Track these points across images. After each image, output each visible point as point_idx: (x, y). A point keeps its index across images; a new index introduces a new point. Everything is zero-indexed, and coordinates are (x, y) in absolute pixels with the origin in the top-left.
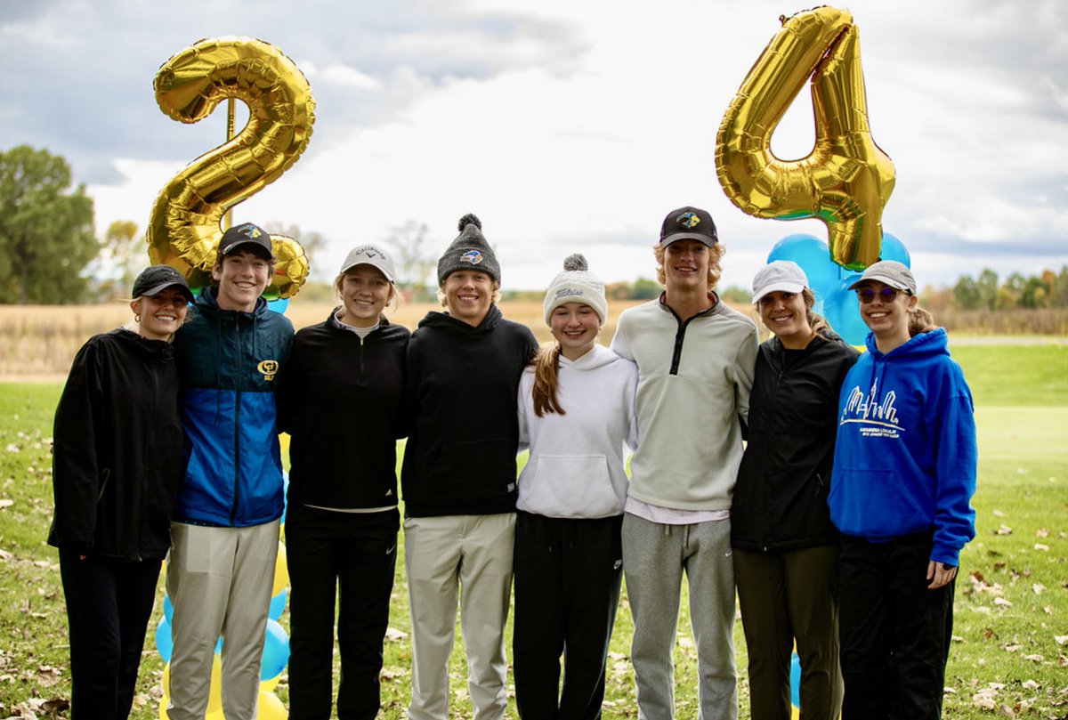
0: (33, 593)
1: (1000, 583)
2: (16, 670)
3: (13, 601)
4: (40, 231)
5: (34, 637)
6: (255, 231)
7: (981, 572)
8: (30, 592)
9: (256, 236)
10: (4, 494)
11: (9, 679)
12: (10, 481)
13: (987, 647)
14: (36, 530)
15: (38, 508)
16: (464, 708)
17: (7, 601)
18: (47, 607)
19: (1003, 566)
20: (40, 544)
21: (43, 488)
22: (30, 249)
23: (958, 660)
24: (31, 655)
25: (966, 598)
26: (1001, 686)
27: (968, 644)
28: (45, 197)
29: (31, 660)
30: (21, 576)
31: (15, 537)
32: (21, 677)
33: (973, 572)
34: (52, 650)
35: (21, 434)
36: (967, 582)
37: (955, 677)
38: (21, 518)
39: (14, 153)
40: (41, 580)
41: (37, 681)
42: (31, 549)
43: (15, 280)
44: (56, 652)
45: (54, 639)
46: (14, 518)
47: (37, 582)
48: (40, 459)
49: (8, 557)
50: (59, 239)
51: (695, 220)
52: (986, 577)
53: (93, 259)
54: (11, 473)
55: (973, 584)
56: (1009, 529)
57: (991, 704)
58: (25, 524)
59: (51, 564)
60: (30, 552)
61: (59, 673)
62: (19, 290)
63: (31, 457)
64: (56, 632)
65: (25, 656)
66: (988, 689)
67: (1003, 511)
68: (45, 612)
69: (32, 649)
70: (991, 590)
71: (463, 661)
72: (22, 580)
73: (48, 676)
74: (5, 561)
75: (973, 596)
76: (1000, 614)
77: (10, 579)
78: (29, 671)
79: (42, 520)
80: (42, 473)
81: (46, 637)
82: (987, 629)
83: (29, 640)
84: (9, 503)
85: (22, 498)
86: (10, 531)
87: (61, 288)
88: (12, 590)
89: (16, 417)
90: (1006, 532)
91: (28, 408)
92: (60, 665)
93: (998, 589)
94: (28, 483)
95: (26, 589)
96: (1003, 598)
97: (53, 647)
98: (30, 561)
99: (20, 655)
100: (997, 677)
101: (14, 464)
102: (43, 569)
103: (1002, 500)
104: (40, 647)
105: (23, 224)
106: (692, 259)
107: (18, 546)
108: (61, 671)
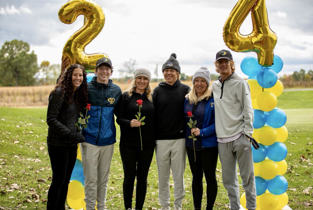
0: (26, 168)
1: (309, 159)
2: (22, 190)
3: (20, 170)
4: (21, 64)
5: (27, 180)
6: (106, 59)
7: (304, 156)
8: (25, 167)
9: (106, 61)
10: (16, 140)
11: (21, 192)
12: (18, 136)
13: (307, 177)
14: (26, 150)
15: (26, 143)
16: (154, 197)
17: (19, 170)
18: (31, 172)
19: (310, 154)
20: (27, 154)
21: (28, 138)
22: (18, 70)
23: (298, 181)
24: (26, 185)
25: (300, 163)
26: (311, 188)
27: (301, 176)
28: (23, 55)
29: (27, 187)
30: (22, 163)
31: (20, 152)
32: (24, 192)
33: (302, 156)
34: (33, 184)
35: (20, 122)
36: (300, 158)
37: (298, 185)
38: (21, 147)
39: (12, 42)
40: (28, 164)
41: (29, 193)
42: (25, 155)
43: (14, 79)
44: (34, 184)
45: (33, 181)
46: (20, 146)
47: (27, 165)
48: (26, 129)
49: (18, 158)
50: (27, 67)
51: (225, 53)
52: (305, 157)
53: (37, 72)
54: (18, 134)
55: (302, 159)
56: (312, 143)
57: (308, 193)
58: (23, 148)
59: (31, 159)
60: (25, 156)
61: (35, 190)
62: (15, 82)
63: (24, 129)
64: (34, 179)
65: (25, 186)
66: (308, 189)
67: (310, 138)
68: (30, 173)
69: (27, 184)
70: (307, 161)
71: (153, 184)
72: (23, 164)
73: (32, 192)
74: (18, 159)
75: (302, 162)
76: (310, 168)
77: (19, 164)
78: (26, 190)
79: (28, 147)
80: (27, 133)
81: (31, 180)
82: (306, 172)
83: (26, 181)
84: (18, 142)
85: (22, 141)
86: (19, 150)
87: (28, 81)
88: (20, 167)
89: (19, 117)
90: (311, 144)
91: (22, 115)
92: (35, 188)
93: (309, 161)
94: (23, 136)
95: (24, 167)
96: (311, 163)
97: (33, 183)
98: (25, 159)
99: (23, 185)
100: (310, 185)
101: (19, 131)
102: (29, 161)
103: (309, 135)
104: (29, 183)
105: (16, 63)
106: (225, 65)
107: (21, 154)
108: (36, 190)
